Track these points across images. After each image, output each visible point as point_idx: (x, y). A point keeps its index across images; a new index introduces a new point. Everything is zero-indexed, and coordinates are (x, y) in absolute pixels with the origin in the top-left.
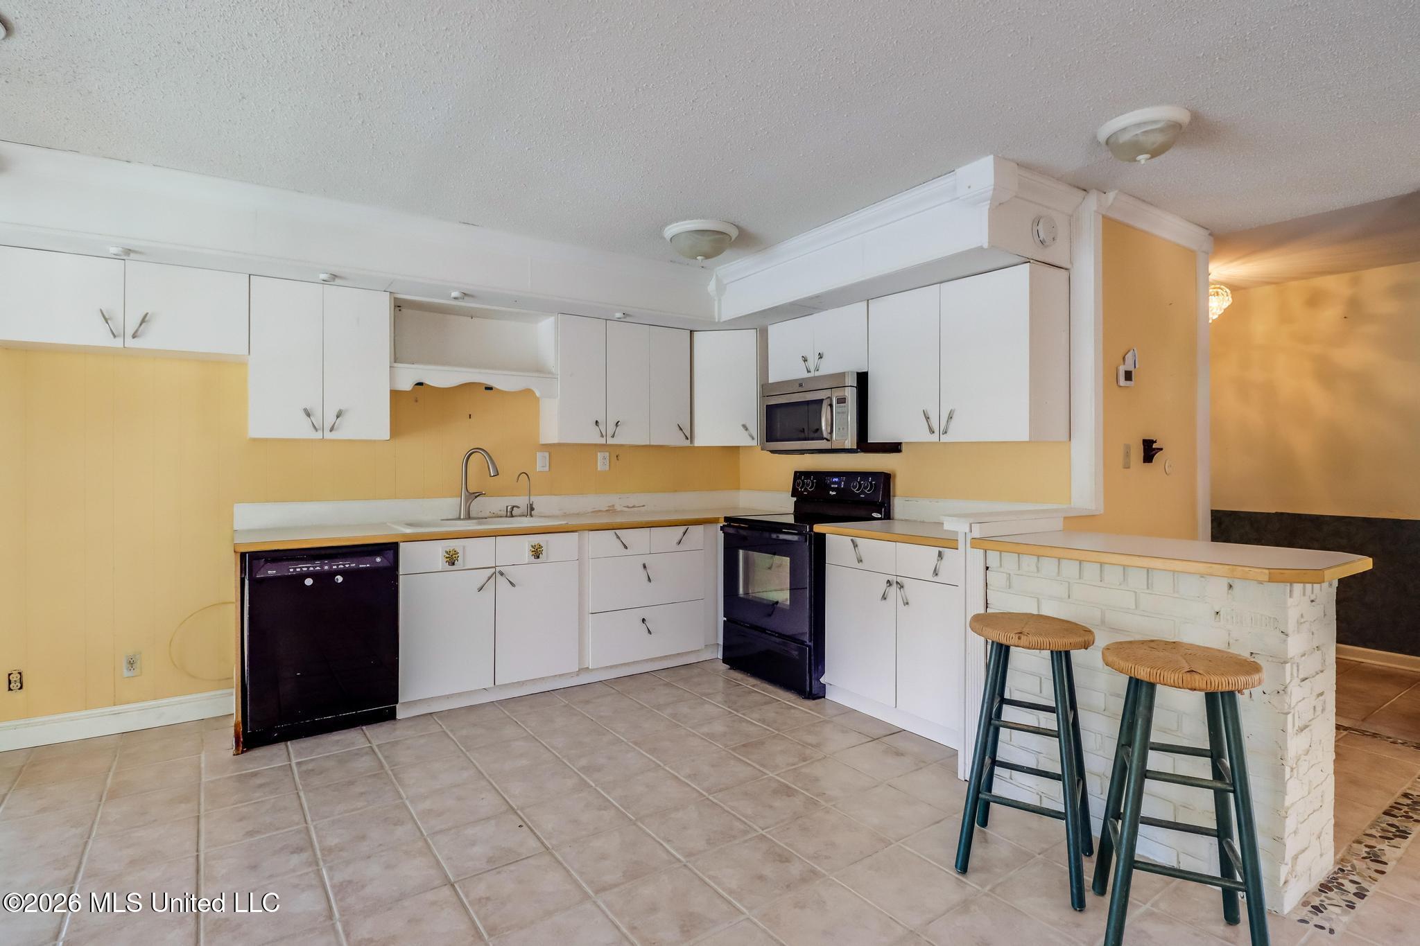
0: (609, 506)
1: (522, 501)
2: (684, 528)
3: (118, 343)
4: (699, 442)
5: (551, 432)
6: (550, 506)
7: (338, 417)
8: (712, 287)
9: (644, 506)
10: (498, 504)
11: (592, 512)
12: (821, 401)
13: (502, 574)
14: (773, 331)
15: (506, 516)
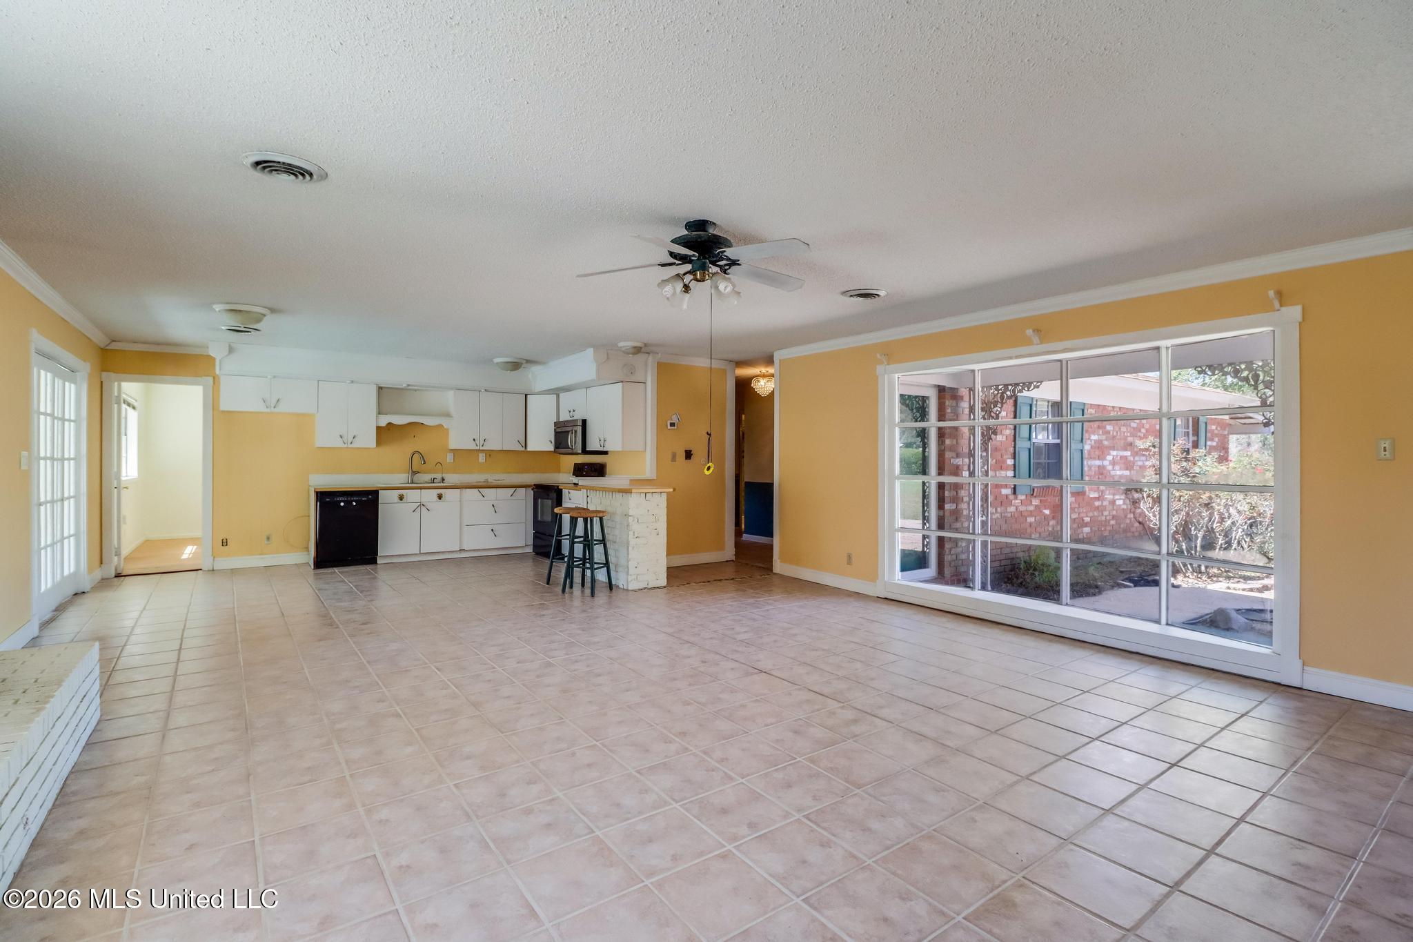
1: (439, 475)
2: (514, 489)
3: (268, 410)
4: (529, 449)
5: (453, 445)
6: (452, 479)
7: (354, 438)
8: (530, 376)
10: (428, 477)
11: (470, 480)
12: (569, 431)
13: (423, 505)
14: (561, 395)
15: (431, 481)
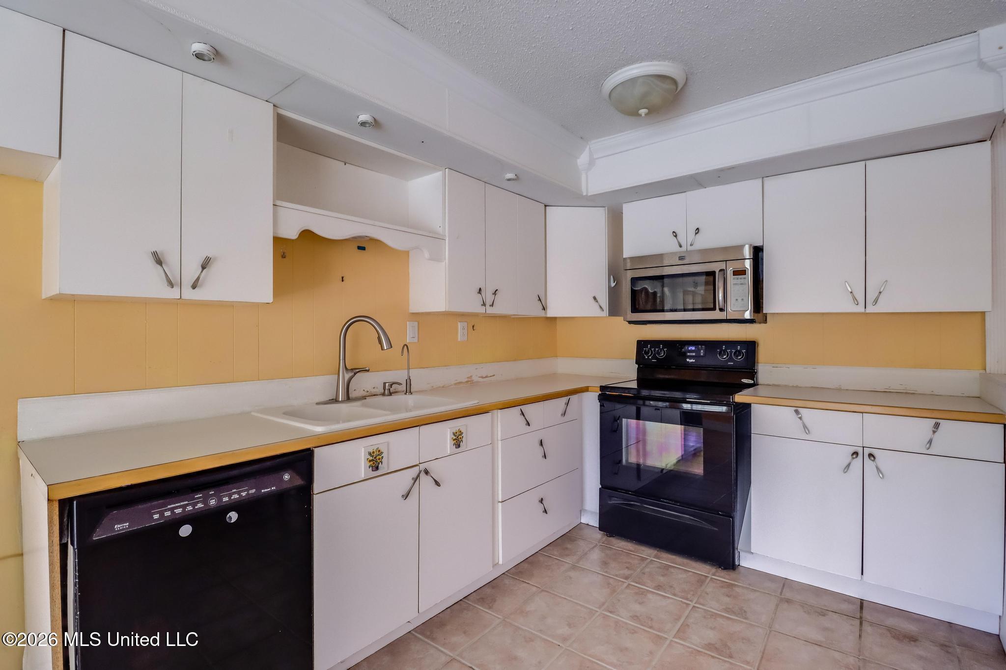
0: (468, 378)
1: (400, 376)
2: (565, 399)
4: (552, 312)
7: (203, 267)
8: (583, 160)
9: (494, 375)
11: (456, 384)
13: (427, 472)
14: (631, 212)
15: (383, 394)
